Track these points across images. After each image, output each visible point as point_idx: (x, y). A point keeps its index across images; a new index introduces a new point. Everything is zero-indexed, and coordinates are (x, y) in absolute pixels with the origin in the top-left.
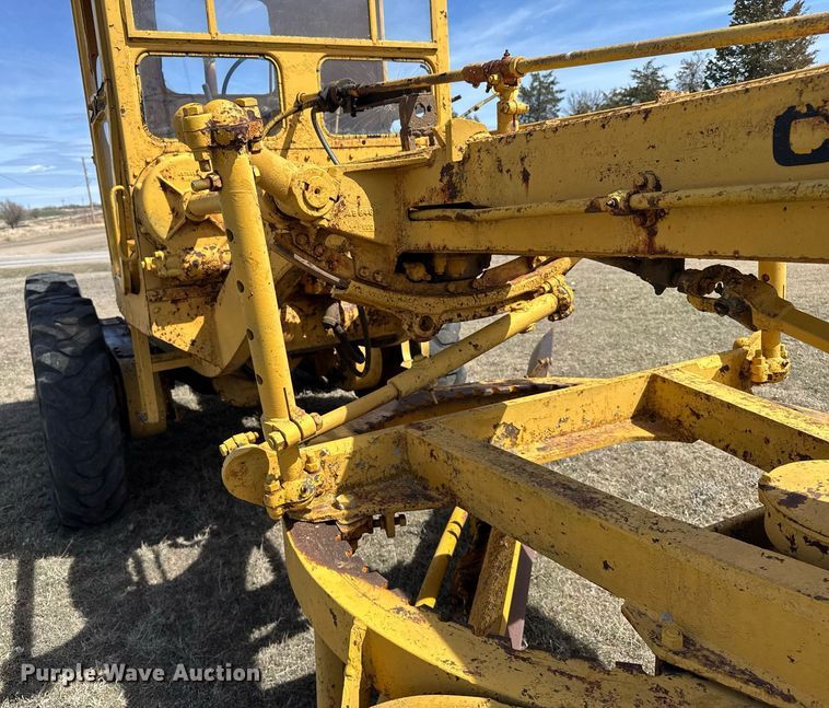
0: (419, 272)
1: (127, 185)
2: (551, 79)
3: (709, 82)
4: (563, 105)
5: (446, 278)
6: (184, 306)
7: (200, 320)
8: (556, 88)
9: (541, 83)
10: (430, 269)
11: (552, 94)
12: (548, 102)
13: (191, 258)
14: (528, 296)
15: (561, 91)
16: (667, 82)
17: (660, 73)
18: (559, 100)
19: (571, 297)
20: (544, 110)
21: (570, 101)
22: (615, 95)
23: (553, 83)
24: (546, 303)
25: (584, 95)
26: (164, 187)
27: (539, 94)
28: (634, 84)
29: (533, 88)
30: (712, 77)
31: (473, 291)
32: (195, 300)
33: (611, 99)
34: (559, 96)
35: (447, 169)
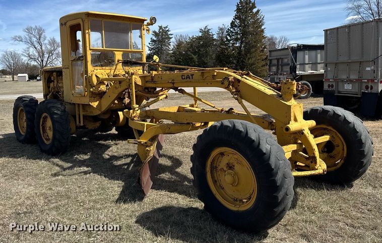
0: (147, 91)
1: (87, 75)
2: (167, 29)
3: (228, 36)
4: (173, 40)
5: (150, 92)
6: (96, 99)
7: (98, 102)
8: (169, 33)
9: (163, 30)
10: (148, 90)
11: (168, 35)
12: (166, 38)
13: (100, 89)
14: (162, 95)
15: (171, 35)
16: (213, 35)
17: (210, 31)
18: (171, 38)
19: (168, 95)
20: (164, 42)
21: (175, 38)
22: (193, 38)
23: (168, 31)
24: (164, 96)
25: (181, 36)
26: (96, 76)
27: (162, 35)
28: (200, 34)
29: (160, 32)
30: (229, 35)
31: (154, 94)
32: (98, 98)
33: (192, 40)
34: (170, 36)
35: (152, 77)
